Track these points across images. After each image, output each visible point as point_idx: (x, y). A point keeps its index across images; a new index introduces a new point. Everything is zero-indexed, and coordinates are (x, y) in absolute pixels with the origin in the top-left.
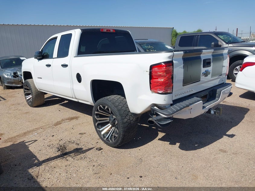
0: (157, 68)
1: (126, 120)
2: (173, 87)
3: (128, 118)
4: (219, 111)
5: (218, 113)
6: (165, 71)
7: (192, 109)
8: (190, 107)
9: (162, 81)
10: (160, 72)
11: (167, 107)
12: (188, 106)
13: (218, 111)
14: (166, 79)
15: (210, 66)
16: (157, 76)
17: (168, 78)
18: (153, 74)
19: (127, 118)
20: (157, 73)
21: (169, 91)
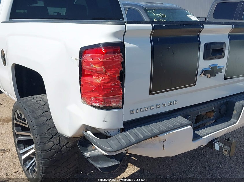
0: (90, 55)
1: (50, 144)
2: (123, 95)
3: (56, 141)
4: (229, 148)
5: (226, 151)
6: (104, 64)
7: (165, 140)
8: (162, 137)
9: (98, 83)
10: (94, 64)
11: (112, 133)
12: (155, 136)
13: (227, 147)
14: (106, 79)
15: (223, 57)
16: (90, 72)
17: (112, 78)
18: (85, 66)
19: (53, 142)
20: (89, 65)
21: (113, 105)
